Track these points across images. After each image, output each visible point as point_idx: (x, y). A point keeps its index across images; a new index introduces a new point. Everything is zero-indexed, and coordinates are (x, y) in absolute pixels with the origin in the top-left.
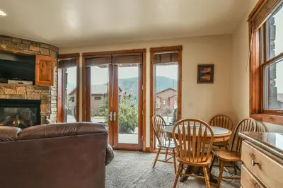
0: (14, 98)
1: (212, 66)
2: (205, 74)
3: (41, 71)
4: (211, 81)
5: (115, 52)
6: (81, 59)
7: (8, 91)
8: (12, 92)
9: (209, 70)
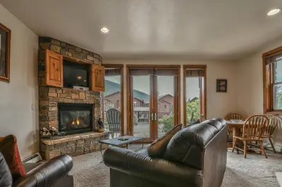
0: (77, 102)
1: (226, 81)
2: (222, 86)
3: (96, 78)
4: (225, 91)
5: (156, 66)
6: (125, 69)
7: (74, 96)
8: (77, 97)
9: (224, 83)
